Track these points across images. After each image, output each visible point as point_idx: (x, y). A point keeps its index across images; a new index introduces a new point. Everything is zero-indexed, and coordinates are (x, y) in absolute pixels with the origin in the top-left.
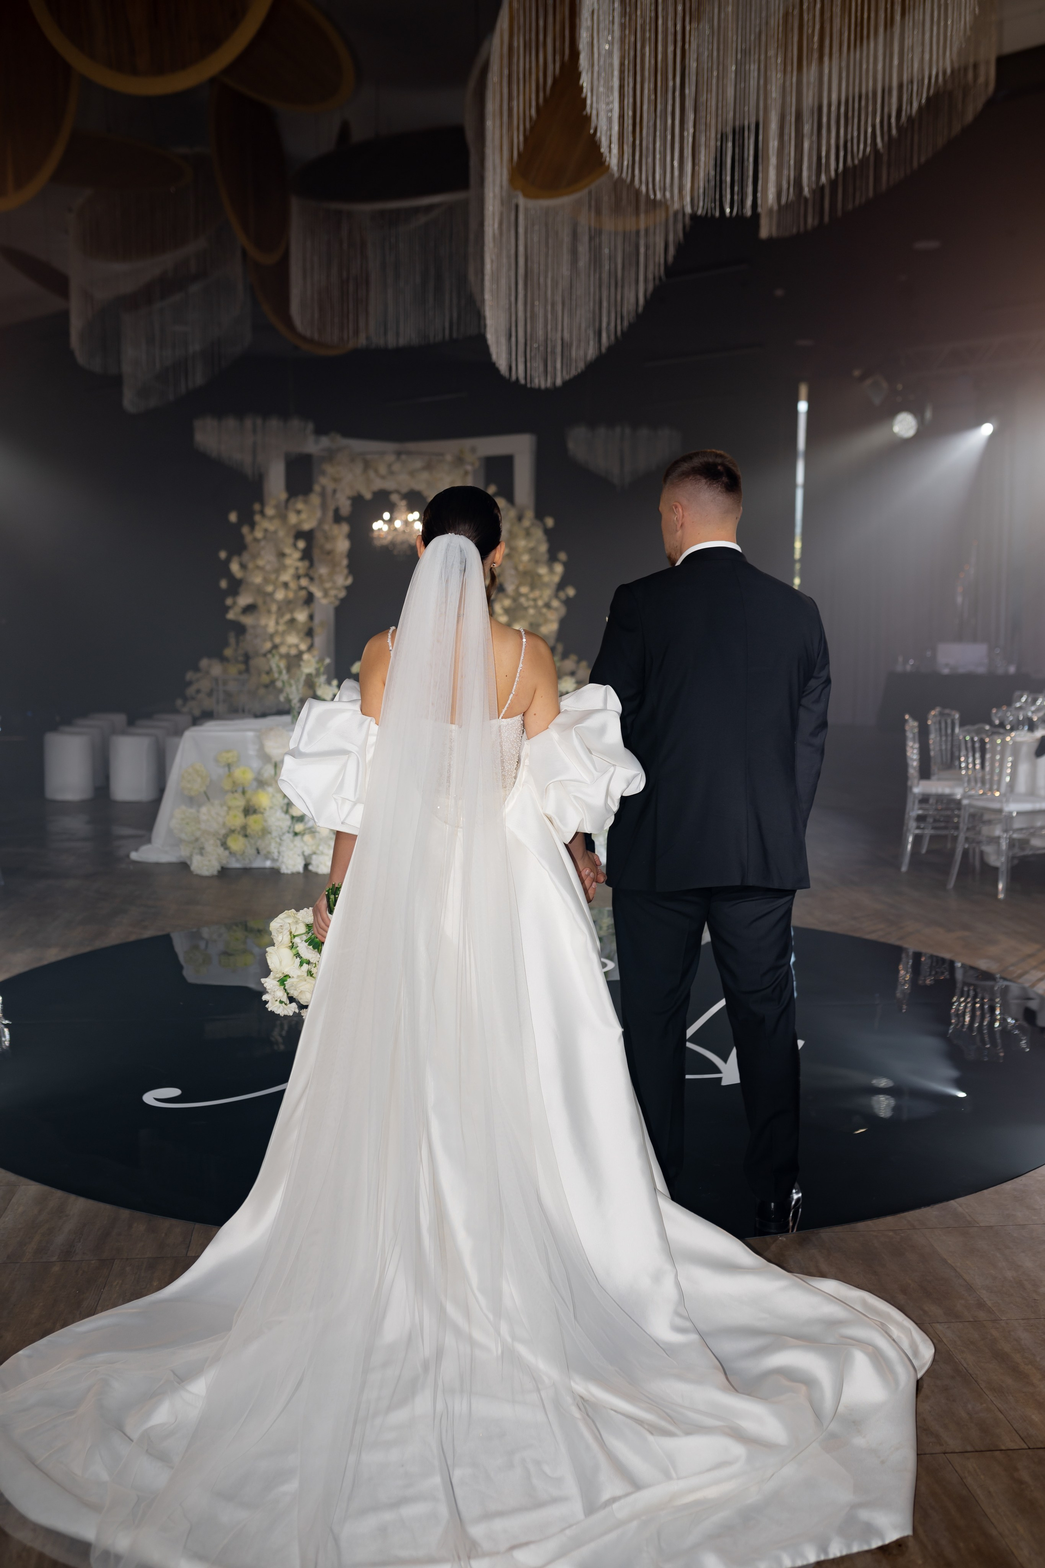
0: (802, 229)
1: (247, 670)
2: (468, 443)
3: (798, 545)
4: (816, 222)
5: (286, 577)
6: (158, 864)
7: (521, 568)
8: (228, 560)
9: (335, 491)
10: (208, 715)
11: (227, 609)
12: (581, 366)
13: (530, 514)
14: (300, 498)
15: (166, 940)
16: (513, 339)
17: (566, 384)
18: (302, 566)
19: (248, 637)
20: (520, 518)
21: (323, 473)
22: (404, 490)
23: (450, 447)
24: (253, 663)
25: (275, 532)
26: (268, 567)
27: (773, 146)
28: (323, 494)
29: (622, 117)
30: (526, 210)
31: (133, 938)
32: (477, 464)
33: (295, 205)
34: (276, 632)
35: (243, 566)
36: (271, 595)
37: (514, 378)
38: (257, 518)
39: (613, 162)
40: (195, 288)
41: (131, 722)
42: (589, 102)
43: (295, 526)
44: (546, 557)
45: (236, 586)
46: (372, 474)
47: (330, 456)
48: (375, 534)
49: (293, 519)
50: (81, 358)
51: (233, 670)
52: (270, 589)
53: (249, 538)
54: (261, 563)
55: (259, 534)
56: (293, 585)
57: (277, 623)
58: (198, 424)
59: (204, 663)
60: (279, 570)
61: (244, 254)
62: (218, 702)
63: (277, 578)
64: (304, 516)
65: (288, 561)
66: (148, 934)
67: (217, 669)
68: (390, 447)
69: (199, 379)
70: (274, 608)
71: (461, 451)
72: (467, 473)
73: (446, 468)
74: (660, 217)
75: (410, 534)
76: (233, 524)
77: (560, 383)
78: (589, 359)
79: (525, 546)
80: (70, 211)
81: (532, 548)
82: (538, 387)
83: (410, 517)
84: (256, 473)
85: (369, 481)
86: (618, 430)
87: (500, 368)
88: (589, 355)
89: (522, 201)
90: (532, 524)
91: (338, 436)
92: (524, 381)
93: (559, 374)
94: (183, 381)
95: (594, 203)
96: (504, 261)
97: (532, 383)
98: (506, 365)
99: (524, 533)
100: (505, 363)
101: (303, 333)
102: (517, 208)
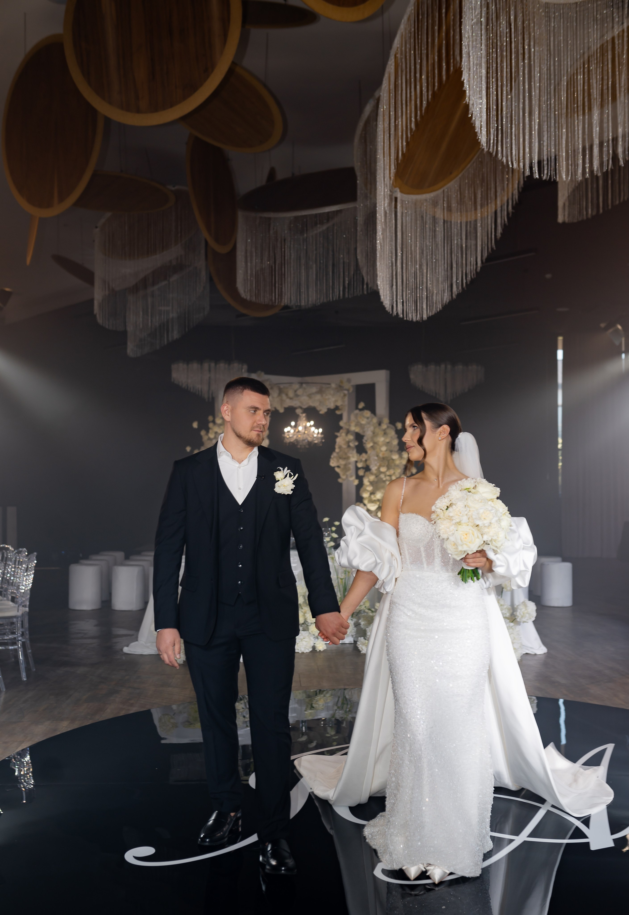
0: (585, 218)
2: (345, 376)
3: (560, 440)
4: (594, 213)
6: (140, 656)
7: (381, 455)
12: (440, 307)
13: (386, 421)
15: (147, 715)
16: (394, 287)
17: (429, 318)
20: (380, 424)
22: (305, 407)
23: (334, 379)
27: (596, 131)
29: (488, 109)
30: (402, 201)
31: (122, 714)
32: (351, 390)
33: (241, 216)
37: (395, 313)
38: (211, 425)
39: (483, 139)
40: (174, 278)
41: (127, 558)
42: (468, 94)
44: (397, 448)
46: (284, 396)
48: (286, 435)
50: (100, 320)
53: (205, 438)
55: (211, 435)
58: (174, 367)
66: (133, 710)
68: (295, 380)
69: (175, 335)
71: (341, 382)
72: (345, 395)
73: (332, 392)
74: (491, 208)
75: (308, 435)
76: (195, 429)
77: (425, 318)
78: (444, 302)
79: (384, 441)
80: (96, 227)
81: (388, 443)
82: (411, 320)
83: (308, 424)
84: (211, 397)
85: (282, 401)
86: (443, 366)
87: (386, 306)
88: (445, 300)
89: (399, 195)
90: (388, 427)
91: (263, 373)
92: (401, 316)
93: (425, 312)
94: (165, 336)
95: (445, 199)
96: (388, 234)
97: (406, 317)
98: (390, 304)
99: (383, 433)
100: (389, 303)
101: (245, 297)
102: (396, 199)
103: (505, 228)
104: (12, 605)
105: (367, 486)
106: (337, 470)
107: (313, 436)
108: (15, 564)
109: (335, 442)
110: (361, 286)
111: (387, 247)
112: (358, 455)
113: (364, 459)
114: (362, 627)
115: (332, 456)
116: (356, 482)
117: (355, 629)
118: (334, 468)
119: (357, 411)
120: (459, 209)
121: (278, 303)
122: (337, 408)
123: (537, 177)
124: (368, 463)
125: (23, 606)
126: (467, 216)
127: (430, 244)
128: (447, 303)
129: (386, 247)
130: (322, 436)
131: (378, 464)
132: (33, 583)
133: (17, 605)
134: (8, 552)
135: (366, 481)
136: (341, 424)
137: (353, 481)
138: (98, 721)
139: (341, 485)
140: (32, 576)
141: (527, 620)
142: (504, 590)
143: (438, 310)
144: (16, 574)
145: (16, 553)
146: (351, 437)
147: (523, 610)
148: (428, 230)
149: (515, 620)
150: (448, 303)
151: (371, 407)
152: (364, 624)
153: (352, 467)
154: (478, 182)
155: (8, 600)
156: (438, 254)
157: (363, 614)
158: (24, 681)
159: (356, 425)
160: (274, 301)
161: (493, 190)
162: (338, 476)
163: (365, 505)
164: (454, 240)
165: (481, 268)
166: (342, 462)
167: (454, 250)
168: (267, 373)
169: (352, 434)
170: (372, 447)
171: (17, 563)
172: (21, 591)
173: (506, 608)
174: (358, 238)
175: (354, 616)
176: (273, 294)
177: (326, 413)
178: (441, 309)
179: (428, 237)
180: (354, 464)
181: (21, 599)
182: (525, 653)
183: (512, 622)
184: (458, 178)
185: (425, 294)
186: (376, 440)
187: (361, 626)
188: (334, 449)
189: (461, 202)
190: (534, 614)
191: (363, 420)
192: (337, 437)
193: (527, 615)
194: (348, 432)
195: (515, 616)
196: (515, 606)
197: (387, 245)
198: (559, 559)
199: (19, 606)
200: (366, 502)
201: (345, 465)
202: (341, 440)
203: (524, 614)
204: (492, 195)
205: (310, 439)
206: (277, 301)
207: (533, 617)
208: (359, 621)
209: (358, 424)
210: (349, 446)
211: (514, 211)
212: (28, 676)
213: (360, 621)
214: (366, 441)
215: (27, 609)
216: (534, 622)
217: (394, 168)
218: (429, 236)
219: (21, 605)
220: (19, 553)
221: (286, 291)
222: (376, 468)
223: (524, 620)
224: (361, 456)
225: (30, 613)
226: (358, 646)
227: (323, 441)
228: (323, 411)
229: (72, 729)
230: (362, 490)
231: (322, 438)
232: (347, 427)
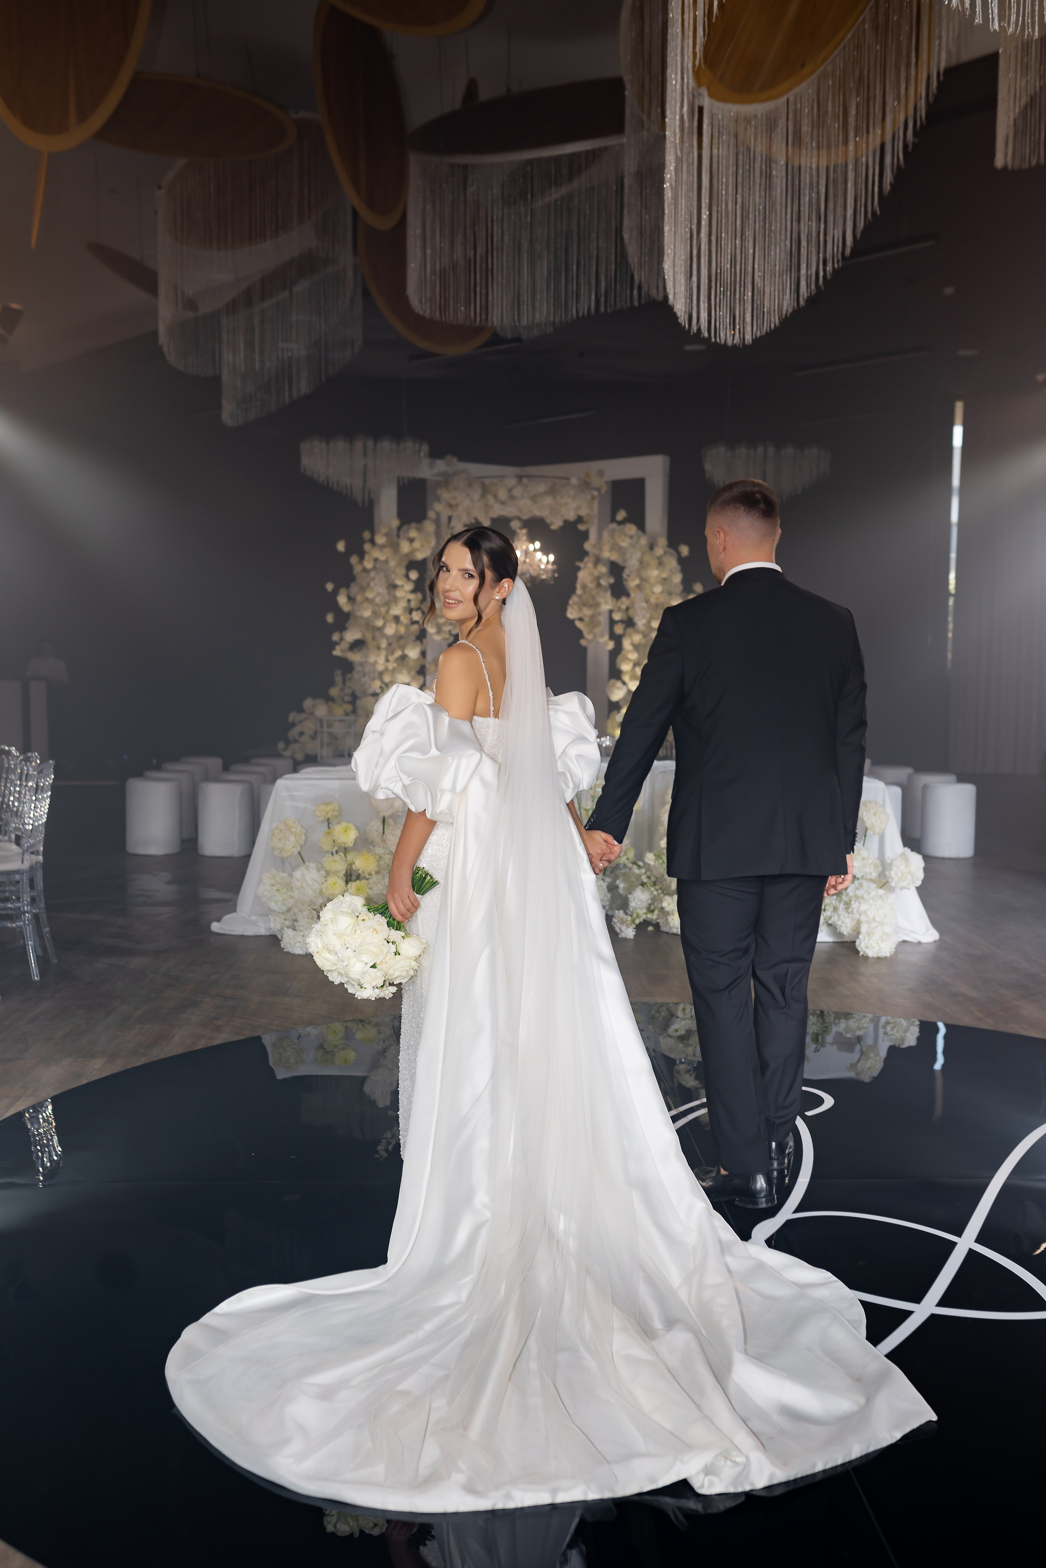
0: (1042, 161)
1: (354, 711)
2: (595, 466)
3: (952, 576)
5: (397, 610)
6: (243, 937)
8: (335, 592)
9: (450, 518)
10: (311, 760)
11: (334, 645)
12: (775, 321)
13: (662, 542)
14: (414, 525)
16: (695, 278)
17: (756, 340)
18: (415, 598)
19: (356, 675)
20: (652, 547)
21: (438, 499)
22: (525, 517)
23: (575, 471)
24: (359, 703)
25: (386, 562)
26: (377, 600)
28: (437, 522)
30: (714, 115)
32: (604, 489)
33: (415, 162)
34: (386, 669)
35: (351, 599)
36: (381, 629)
37: (695, 328)
38: (367, 547)
40: (301, 287)
41: (226, 768)
43: (407, 555)
44: (680, 588)
45: (343, 620)
46: (490, 499)
47: (446, 481)
49: (405, 547)
50: (172, 358)
51: (339, 711)
52: (379, 623)
53: (357, 569)
54: (370, 595)
55: (368, 564)
56: (404, 619)
57: (387, 660)
58: (305, 446)
59: (308, 703)
60: (388, 604)
61: (355, 215)
62: (322, 746)
63: (387, 612)
64: (417, 544)
65: (399, 594)
67: (321, 710)
68: (511, 470)
69: (304, 388)
70: (384, 644)
71: (588, 475)
72: (593, 498)
73: (572, 492)
74: (876, 135)
75: (531, 565)
76: (341, 553)
77: (748, 340)
78: (784, 312)
79: (658, 576)
80: (160, 187)
81: (665, 579)
82: (723, 342)
83: (531, 547)
84: (367, 498)
85: (487, 506)
86: (760, 449)
87: (679, 314)
88: (785, 308)
89: (706, 102)
90: (665, 553)
91: (455, 460)
92: (706, 335)
93: (749, 328)
94: (287, 388)
95: (790, 116)
96: (685, 177)
97: (715, 338)
98: (685, 311)
99: (656, 562)
100: (683, 309)
101: (421, 313)
102: (701, 109)
103: (900, 174)
104: (16, 851)
105: (629, 652)
106: (578, 624)
107: (539, 566)
108: (21, 780)
109: (575, 578)
110: (628, 292)
111: (683, 202)
112: (615, 600)
113: (624, 607)
114: (621, 892)
115: (571, 602)
116: (611, 645)
117: (609, 895)
118: (573, 621)
119: (614, 526)
120: (815, 135)
121: (480, 322)
122: (580, 520)
123: (996, 27)
124: (631, 613)
125: (32, 853)
126: (829, 155)
127: (762, 200)
128: (788, 315)
129: (682, 200)
130: (555, 567)
131: (648, 616)
132: (48, 814)
133: (21, 851)
134: (10, 758)
135: (627, 644)
136: (587, 546)
137: (606, 644)
138: (157, 1059)
139: (584, 649)
140: (48, 801)
141: (909, 884)
142: (869, 832)
143: (773, 326)
144: (22, 796)
145: (22, 760)
146: (603, 569)
147: (903, 867)
148: (757, 172)
149: (887, 884)
150: (791, 314)
151: (638, 518)
152: (624, 888)
153: (604, 620)
154: (851, 84)
155: (10, 840)
156: (776, 220)
157: (623, 871)
158: (35, 982)
159: (612, 549)
160: (473, 318)
161: (879, 100)
162: (580, 634)
163: (624, 683)
164: (805, 195)
165: (852, 250)
166: (587, 612)
167: (805, 213)
168: (463, 458)
169: (604, 565)
170: (638, 586)
171: (24, 778)
172: (27, 827)
173: (871, 864)
174: (626, 199)
175: (607, 872)
176: (472, 306)
177: (562, 528)
178: (777, 325)
179: (757, 188)
180: (607, 615)
181: (28, 842)
182: (901, 940)
183: (881, 888)
184: (815, 76)
185: (750, 294)
186: (644, 574)
187: (620, 890)
188: (573, 590)
189: (819, 123)
190: (921, 875)
191: (623, 541)
192: (579, 569)
193: (909, 877)
194: (598, 561)
195: (885, 877)
196: (888, 861)
197: (683, 197)
198: (953, 778)
199: (23, 854)
200: (626, 678)
201: (592, 617)
202: (585, 575)
203: (902, 874)
204: (877, 110)
205: (534, 573)
206: (478, 318)
207: (918, 880)
208: (615, 882)
209: (615, 547)
210: (599, 585)
211: (916, 141)
212: (42, 973)
213: (618, 882)
214: (628, 576)
215: (40, 858)
216: (918, 889)
217: (702, 34)
218: (760, 185)
219: (27, 851)
220: (27, 760)
221: (495, 299)
222: (644, 621)
223: (903, 884)
224: (620, 601)
225: (45, 865)
226: (615, 926)
227: (556, 575)
228: (556, 524)
229: (109, 1074)
230: (619, 658)
231: (554, 571)
232: (597, 552)
